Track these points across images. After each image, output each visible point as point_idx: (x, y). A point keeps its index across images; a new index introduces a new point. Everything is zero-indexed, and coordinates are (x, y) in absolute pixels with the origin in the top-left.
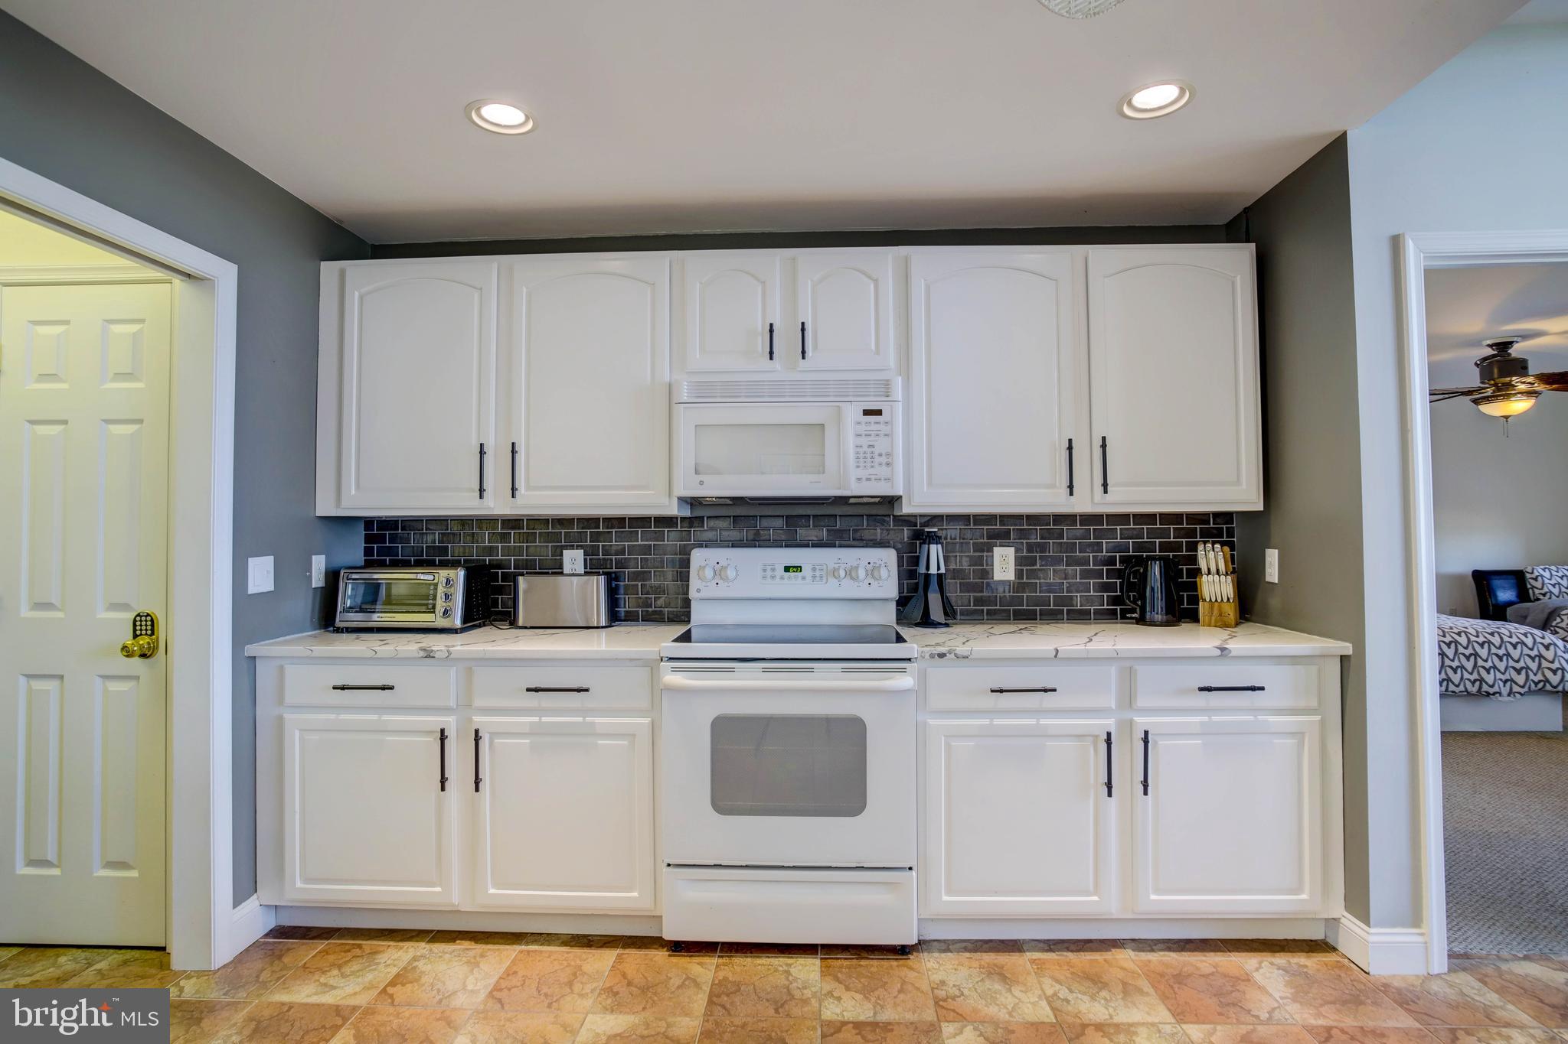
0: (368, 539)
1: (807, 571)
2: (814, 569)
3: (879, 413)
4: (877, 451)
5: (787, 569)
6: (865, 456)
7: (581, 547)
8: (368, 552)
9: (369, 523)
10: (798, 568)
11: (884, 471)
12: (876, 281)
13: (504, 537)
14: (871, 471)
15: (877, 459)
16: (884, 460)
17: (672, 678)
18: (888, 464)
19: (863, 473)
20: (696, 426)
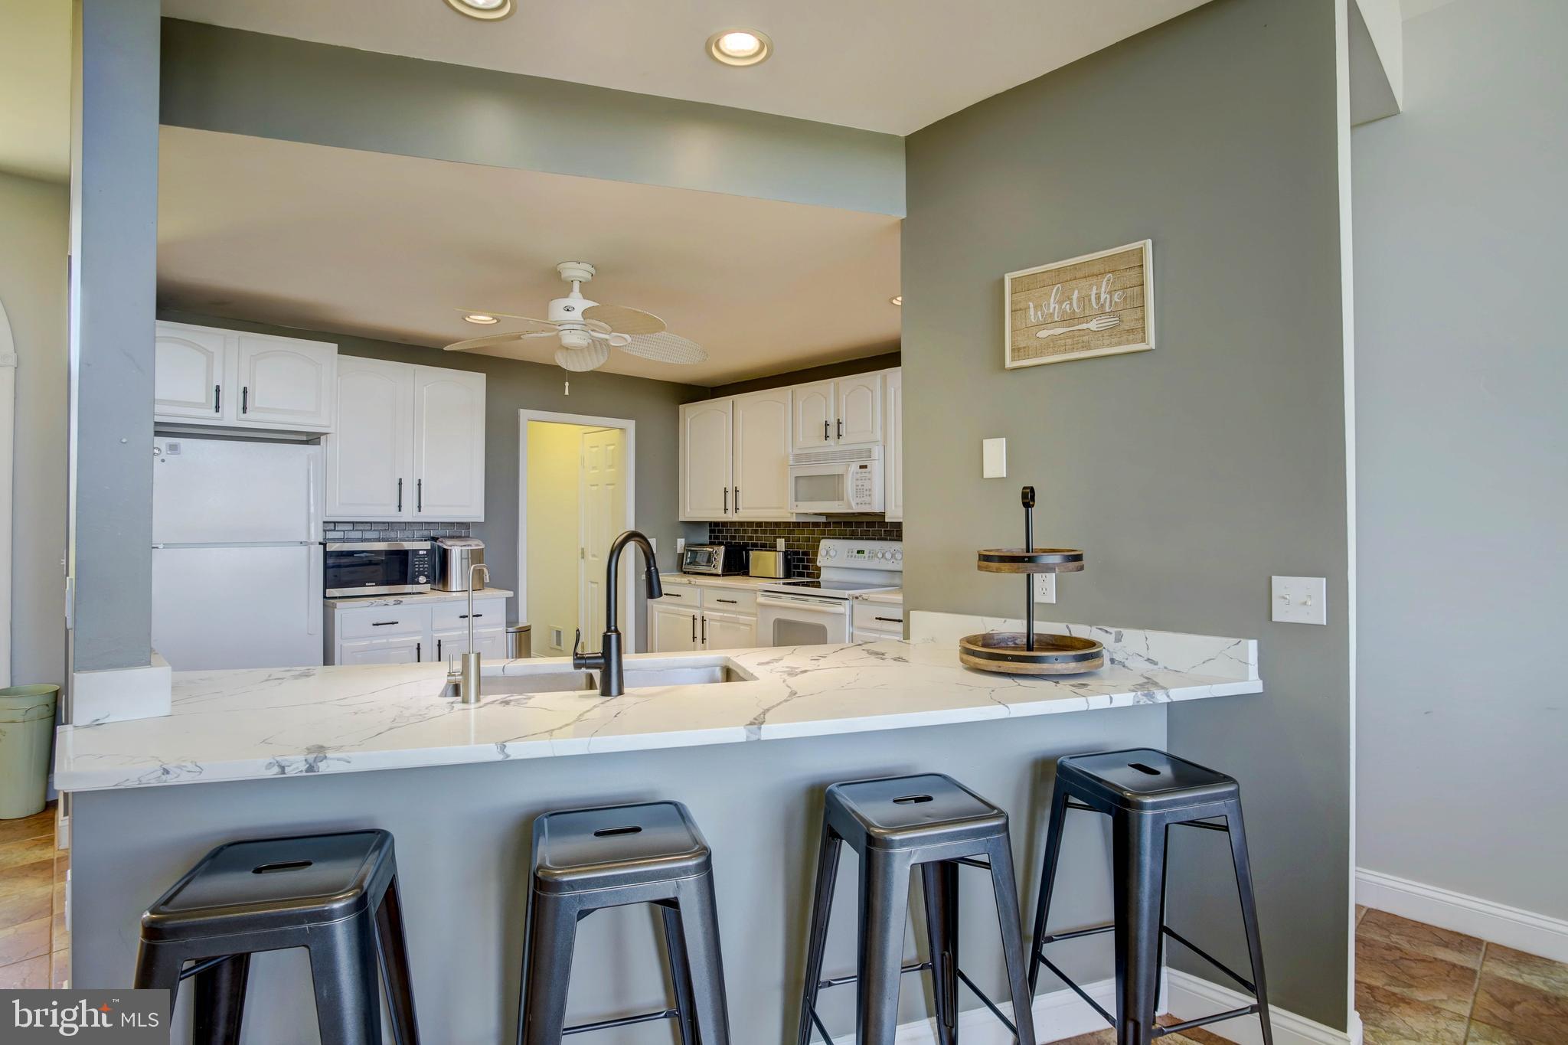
0: (711, 531)
1: (866, 554)
2: (870, 553)
3: (865, 467)
4: (865, 488)
5: (858, 552)
6: (859, 491)
7: (783, 537)
8: (710, 537)
9: (710, 523)
10: (863, 552)
11: (867, 499)
12: (872, 392)
13: (756, 532)
14: (863, 499)
15: (865, 493)
16: (868, 493)
17: (761, 600)
18: (870, 495)
19: (859, 500)
20: (796, 477)
